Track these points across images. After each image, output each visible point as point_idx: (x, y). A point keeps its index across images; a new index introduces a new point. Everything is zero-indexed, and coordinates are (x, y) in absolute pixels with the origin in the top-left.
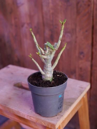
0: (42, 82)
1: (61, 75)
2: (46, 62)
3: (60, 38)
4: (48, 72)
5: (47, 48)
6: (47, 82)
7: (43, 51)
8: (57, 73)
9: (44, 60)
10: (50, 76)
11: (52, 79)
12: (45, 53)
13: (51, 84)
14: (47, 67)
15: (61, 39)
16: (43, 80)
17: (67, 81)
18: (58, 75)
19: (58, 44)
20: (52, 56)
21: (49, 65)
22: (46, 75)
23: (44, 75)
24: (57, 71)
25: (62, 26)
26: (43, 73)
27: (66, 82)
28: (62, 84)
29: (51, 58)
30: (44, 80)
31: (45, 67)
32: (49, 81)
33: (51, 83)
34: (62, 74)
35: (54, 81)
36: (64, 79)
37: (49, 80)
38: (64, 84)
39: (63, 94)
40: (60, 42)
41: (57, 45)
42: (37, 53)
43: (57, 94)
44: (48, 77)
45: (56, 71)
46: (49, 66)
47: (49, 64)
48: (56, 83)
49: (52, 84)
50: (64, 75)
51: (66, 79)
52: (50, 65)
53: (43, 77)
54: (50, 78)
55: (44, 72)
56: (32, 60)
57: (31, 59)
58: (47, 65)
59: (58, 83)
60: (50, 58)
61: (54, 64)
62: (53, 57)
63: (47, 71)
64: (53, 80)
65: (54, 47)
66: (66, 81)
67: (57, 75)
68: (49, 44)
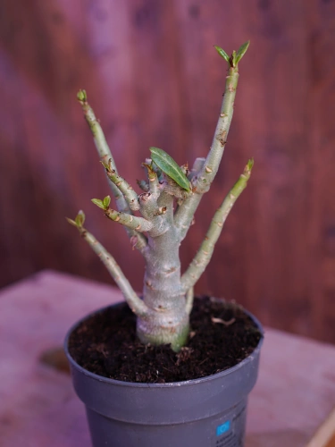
0: (135, 354)
1: (233, 320)
2: (152, 250)
3: (217, 132)
4: (162, 304)
5: (154, 179)
6: (159, 352)
7: (132, 195)
8: (214, 307)
9: (142, 241)
10: (175, 325)
11: (182, 340)
12: (141, 206)
13: (178, 363)
14: (159, 277)
15: (224, 137)
16: (139, 340)
17: (256, 351)
18: (216, 320)
19: (211, 162)
20: (184, 221)
21: (167, 267)
22: (153, 316)
23: (145, 317)
24: (213, 299)
25: (228, 72)
26: (138, 305)
27: (251, 357)
28: (234, 363)
29: (178, 230)
30: (143, 340)
31: (150, 276)
32: (166, 348)
33: (176, 359)
34: (239, 311)
35: (194, 347)
36: (245, 339)
37: (169, 345)
38: (241, 364)
39: (239, 415)
40: (218, 151)
41: (207, 164)
42: (95, 201)
43: (207, 416)
44: (166, 325)
45: (207, 299)
46: (169, 272)
47: (169, 265)
48: (201, 359)
49: (181, 363)
50: (244, 320)
51: (254, 340)
52: (173, 269)
53: (141, 327)
54: (172, 330)
55: (146, 304)
56: (87, 244)
57: (84, 236)
58: (158, 265)
59: (213, 361)
60: (173, 232)
61: (195, 261)
62: (187, 227)
63: (157, 295)
64: (189, 342)
65: (188, 177)
66: (251, 352)
67: (210, 321)
68: (160, 159)
